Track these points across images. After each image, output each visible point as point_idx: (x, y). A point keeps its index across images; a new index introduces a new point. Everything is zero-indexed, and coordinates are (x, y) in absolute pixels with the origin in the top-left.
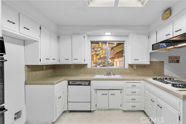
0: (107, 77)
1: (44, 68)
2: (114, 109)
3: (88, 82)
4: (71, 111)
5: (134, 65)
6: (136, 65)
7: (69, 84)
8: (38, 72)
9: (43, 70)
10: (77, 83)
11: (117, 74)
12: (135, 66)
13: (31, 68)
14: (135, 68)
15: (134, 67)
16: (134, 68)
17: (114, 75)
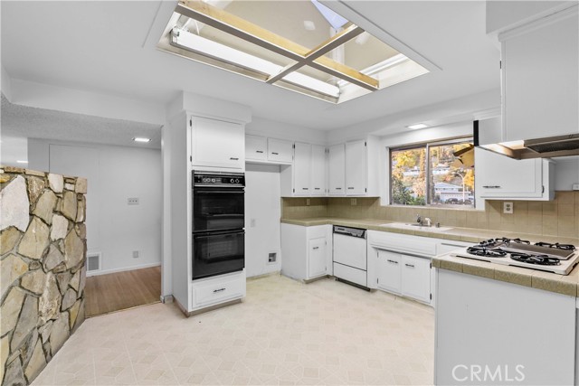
0: (417, 228)
1: (308, 203)
2: (414, 301)
3: (362, 231)
4: (340, 280)
5: (505, 204)
6: (511, 204)
7: (334, 232)
8: (298, 208)
9: (305, 205)
10: (346, 231)
11: (447, 225)
12: (508, 206)
13: (288, 201)
14: (511, 212)
15: (505, 207)
16: (505, 211)
17: (438, 226)
